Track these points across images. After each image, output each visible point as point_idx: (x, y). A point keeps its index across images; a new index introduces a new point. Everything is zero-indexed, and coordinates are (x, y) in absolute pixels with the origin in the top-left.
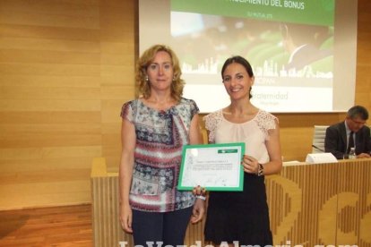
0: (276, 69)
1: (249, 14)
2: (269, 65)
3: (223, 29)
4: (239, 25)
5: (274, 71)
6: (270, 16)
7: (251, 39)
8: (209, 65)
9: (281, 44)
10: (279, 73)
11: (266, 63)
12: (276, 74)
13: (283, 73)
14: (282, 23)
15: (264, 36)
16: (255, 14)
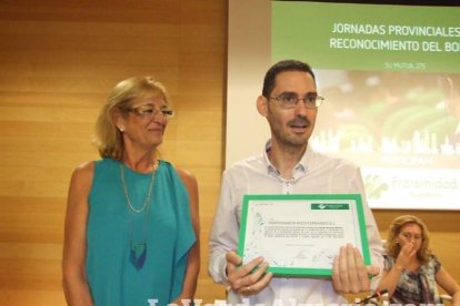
0: (434, 143)
1: (388, 65)
2: (422, 136)
3: (347, 88)
4: (373, 81)
5: (430, 146)
6: (422, 66)
7: (391, 100)
8: (327, 138)
9: (441, 106)
10: (439, 148)
11: (417, 134)
12: (435, 151)
13: (447, 149)
14: (443, 75)
15: (412, 95)
16: (397, 65)
